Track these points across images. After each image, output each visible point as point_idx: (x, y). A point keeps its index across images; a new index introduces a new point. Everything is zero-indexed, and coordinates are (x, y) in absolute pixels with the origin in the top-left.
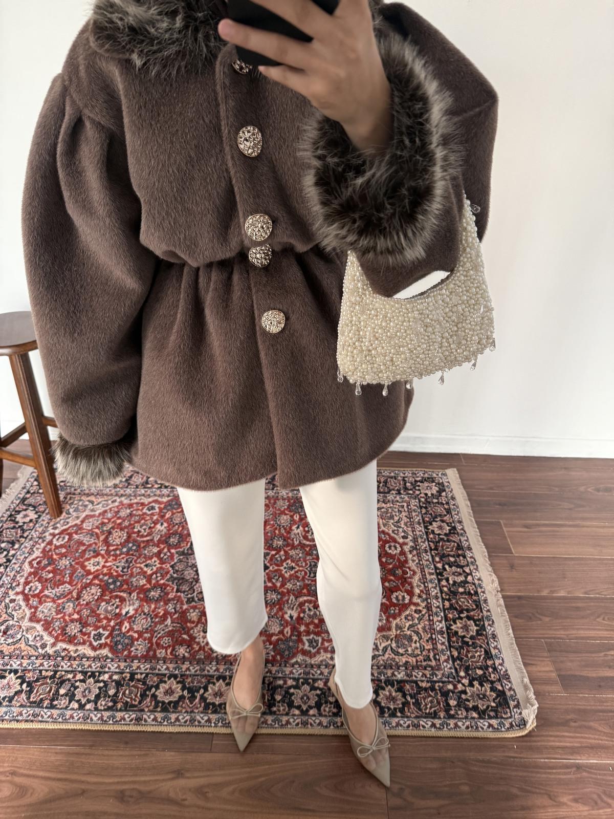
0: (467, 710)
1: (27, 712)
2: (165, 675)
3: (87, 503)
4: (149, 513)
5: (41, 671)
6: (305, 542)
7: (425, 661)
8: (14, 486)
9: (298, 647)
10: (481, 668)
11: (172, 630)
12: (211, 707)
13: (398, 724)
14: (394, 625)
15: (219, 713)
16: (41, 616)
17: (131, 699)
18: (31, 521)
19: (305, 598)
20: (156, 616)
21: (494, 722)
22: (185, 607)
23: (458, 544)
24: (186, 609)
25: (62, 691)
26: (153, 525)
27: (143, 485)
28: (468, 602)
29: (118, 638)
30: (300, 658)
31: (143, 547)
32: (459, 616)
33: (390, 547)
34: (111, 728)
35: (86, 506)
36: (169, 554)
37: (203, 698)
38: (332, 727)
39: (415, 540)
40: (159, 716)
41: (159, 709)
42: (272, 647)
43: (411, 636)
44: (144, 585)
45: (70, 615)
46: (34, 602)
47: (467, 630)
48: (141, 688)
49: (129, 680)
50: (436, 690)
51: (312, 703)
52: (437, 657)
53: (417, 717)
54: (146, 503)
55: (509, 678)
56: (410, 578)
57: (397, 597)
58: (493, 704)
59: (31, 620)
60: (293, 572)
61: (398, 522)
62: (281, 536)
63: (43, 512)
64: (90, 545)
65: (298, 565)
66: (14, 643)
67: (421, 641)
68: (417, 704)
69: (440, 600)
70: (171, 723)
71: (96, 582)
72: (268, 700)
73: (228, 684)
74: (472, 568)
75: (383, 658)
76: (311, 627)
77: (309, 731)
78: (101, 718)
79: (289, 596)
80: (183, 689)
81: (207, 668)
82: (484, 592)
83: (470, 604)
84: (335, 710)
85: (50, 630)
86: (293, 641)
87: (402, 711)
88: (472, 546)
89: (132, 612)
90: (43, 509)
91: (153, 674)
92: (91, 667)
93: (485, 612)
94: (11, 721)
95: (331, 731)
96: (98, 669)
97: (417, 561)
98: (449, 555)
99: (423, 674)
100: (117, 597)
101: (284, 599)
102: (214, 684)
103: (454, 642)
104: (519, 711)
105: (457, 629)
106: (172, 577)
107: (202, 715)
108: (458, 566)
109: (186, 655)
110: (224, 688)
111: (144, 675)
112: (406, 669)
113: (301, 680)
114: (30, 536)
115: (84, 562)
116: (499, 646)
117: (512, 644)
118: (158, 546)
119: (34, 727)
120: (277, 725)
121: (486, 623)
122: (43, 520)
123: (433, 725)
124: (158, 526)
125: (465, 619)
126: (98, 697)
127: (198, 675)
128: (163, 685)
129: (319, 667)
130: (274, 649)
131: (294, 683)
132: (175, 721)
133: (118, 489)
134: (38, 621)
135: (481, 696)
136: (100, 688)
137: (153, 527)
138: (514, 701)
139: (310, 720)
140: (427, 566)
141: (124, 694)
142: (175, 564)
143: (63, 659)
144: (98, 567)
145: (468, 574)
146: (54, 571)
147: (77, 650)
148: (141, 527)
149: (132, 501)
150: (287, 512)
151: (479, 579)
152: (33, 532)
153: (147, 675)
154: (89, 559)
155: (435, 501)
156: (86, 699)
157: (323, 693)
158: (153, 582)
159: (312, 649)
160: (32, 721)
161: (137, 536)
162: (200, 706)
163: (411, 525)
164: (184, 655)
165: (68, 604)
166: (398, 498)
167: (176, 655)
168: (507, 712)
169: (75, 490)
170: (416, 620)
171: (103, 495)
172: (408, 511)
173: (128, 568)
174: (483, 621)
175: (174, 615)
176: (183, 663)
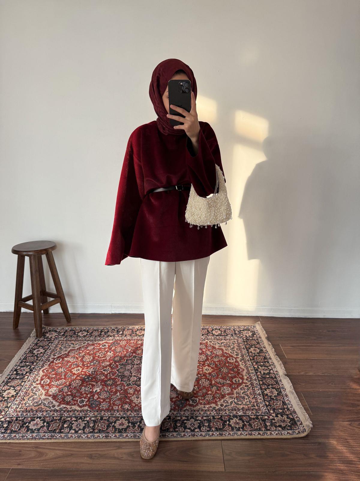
0: (276, 427)
1: (48, 435)
2: (119, 417)
4: (104, 347)
5: (53, 417)
7: (252, 407)
9: (187, 403)
11: (121, 398)
13: (241, 434)
14: (235, 391)
16: (51, 393)
17: (102, 428)
18: (41, 353)
20: (112, 392)
21: (290, 432)
22: (126, 388)
23: (264, 357)
24: (127, 388)
25: (65, 426)
26: (105, 353)
27: (98, 336)
29: (93, 402)
31: (102, 362)
33: (230, 359)
34: (93, 441)
35: (70, 346)
36: (115, 365)
38: (207, 436)
39: (242, 356)
40: (118, 435)
41: (117, 432)
42: (173, 403)
43: (244, 398)
44: (104, 379)
45: (66, 393)
46: (46, 387)
47: (272, 393)
48: (107, 423)
49: (100, 420)
50: (259, 419)
51: (196, 426)
52: (258, 405)
53: (251, 431)
55: (296, 412)
56: (242, 372)
57: (235, 381)
61: (233, 348)
63: (47, 349)
64: (74, 362)
66: (38, 406)
67: (250, 398)
68: (250, 425)
69: (257, 381)
70: (124, 437)
71: (79, 378)
72: (173, 426)
74: (272, 367)
75: (231, 406)
77: (195, 438)
78: (87, 437)
80: (129, 423)
82: (279, 377)
83: (273, 382)
84: (208, 429)
85: (56, 399)
87: (243, 428)
91: (112, 417)
92: (80, 415)
93: (281, 386)
94: (39, 439)
96: (83, 415)
97: (244, 365)
98: (260, 362)
99: (252, 412)
100: (90, 384)
103: (266, 398)
104: (302, 426)
107: (139, 434)
108: (265, 366)
109: (129, 408)
111: (108, 417)
112: (243, 410)
113: (189, 417)
115: (71, 369)
118: (109, 362)
119: (52, 441)
120: (179, 437)
121: (282, 390)
122: (48, 352)
123: (259, 434)
124: (109, 353)
125: (270, 389)
126: (84, 428)
127: (136, 417)
128: (118, 421)
129: (198, 411)
130: (175, 404)
131: (186, 418)
132: (126, 437)
133: (86, 338)
134: (50, 396)
136: (85, 424)
137: (106, 354)
138: (299, 422)
139: (195, 434)
140: (249, 367)
141: (98, 426)
142: (119, 369)
143: (64, 411)
144: (78, 372)
145: (271, 370)
146: (56, 374)
147: (71, 408)
148: (100, 354)
149: (94, 343)
151: (276, 371)
152: (43, 358)
153: (109, 417)
154: (74, 368)
155: (251, 339)
156: (78, 429)
157: (201, 422)
158: (108, 377)
159: (194, 404)
160: (51, 439)
161: (98, 358)
162: (138, 430)
163: (239, 349)
164: (127, 408)
165: (65, 388)
166: (232, 337)
167: (123, 408)
168: (296, 427)
169: (63, 339)
170: (246, 389)
171: (78, 341)
172: (238, 344)
173: (95, 372)
174: (280, 389)
175: (121, 391)
176: (128, 412)
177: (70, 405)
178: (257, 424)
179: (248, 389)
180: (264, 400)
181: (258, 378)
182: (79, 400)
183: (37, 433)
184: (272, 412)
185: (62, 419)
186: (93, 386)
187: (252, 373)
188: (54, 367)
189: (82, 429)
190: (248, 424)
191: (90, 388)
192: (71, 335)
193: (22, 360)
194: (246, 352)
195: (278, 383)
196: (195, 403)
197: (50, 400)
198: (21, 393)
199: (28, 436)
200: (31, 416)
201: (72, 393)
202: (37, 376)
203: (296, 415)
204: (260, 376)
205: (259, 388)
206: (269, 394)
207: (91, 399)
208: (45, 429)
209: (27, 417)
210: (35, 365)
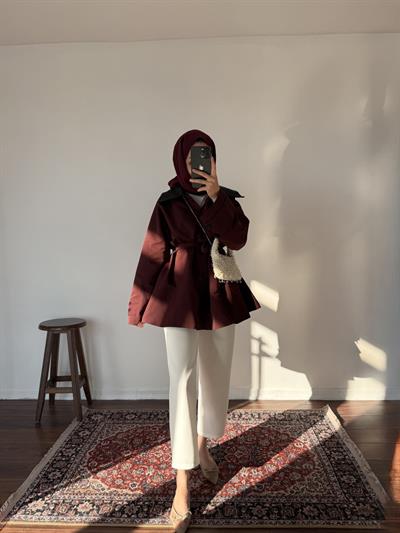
0: (358, 516)
4: (153, 431)
5: (103, 501)
7: (327, 494)
10: (362, 497)
13: (317, 523)
18: (87, 435)
21: (375, 522)
23: (337, 442)
27: (148, 419)
29: (145, 486)
30: (253, 493)
32: (344, 474)
33: (297, 444)
35: (117, 428)
38: (278, 524)
44: (157, 462)
45: (116, 476)
47: (350, 480)
50: (337, 507)
51: (264, 514)
52: (335, 493)
53: (328, 519)
54: (151, 426)
55: (380, 502)
57: (306, 466)
58: (373, 514)
60: (241, 456)
63: (94, 431)
64: (122, 445)
66: (86, 488)
68: (327, 514)
69: (331, 467)
72: (238, 513)
77: (264, 526)
82: (356, 463)
83: (349, 468)
84: (278, 517)
85: (106, 482)
87: (318, 517)
88: (345, 443)
89: (151, 474)
92: (132, 499)
93: (359, 472)
98: (332, 448)
99: (328, 500)
100: (141, 467)
103: (343, 486)
105: (344, 480)
108: (339, 452)
112: (317, 498)
113: (255, 503)
114: (88, 442)
116: (371, 487)
120: (245, 524)
121: (361, 477)
122: (94, 435)
123: (338, 523)
125: (347, 475)
129: (265, 497)
131: (251, 505)
134: (98, 478)
135: (365, 510)
136: (138, 508)
139: (264, 521)
140: (320, 452)
143: (115, 495)
145: (345, 455)
146: (103, 457)
147: (122, 492)
149: (143, 426)
151: (352, 457)
156: (131, 513)
169: (110, 422)
171: (126, 423)
177: (121, 489)
178: (335, 513)
179: (321, 476)
180: (341, 488)
181: (331, 463)
182: (130, 484)
183: (86, 516)
184: (351, 500)
185: (113, 503)
186: (145, 469)
187: (324, 459)
188: (101, 450)
189: (135, 514)
190: (324, 512)
191: (141, 471)
192: (118, 418)
193: (67, 441)
194: (315, 437)
195: (356, 470)
197: (99, 483)
199: (76, 519)
200: (80, 499)
201: (122, 476)
202: (84, 459)
203: (381, 505)
205: (334, 475)
206: (347, 482)
207: (144, 483)
208: (95, 513)
209: (74, 500)
210: (81, 447)
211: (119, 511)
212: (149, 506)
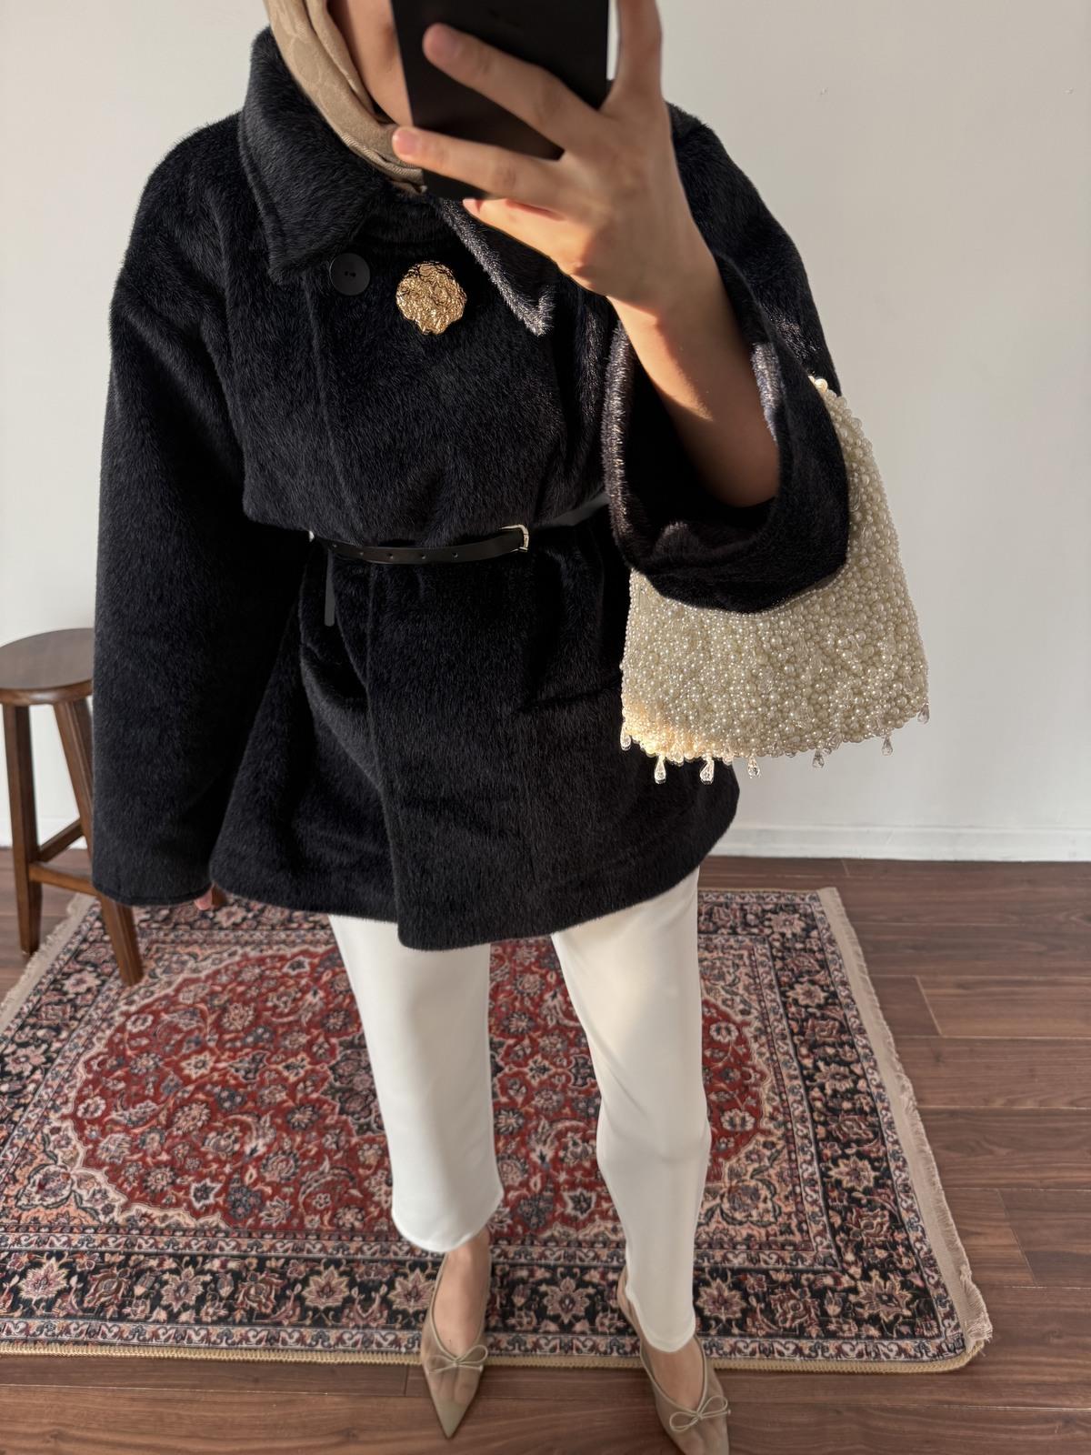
0: (860, 1322)
1: (78, 1327)
2: (318, 1261)
3: (186, 957)
4: (293, 973)
5: (102, 1254)
6: (566, 1022)
7: (782, 1233)
8: (60, 930)
9: (554, 1211)
10: (883, 1247)
11: (332, 1181)
12: (400, 1317)
13: (734, 1349)
14: (726, 1170)
15: (414, 1328)
16: (104, 1156)
17: (260, 1303)
18: (89, 990)
19: (568, 1124)
20: (304, 1156)
21: (908, 1344)
22: (354, 1140)
23: (841, 1023)
24: (357, 1144)
25: (139, 1290)
26: (299, 995)
27: (282, 925)
28: (860, 1128)
29: (238, 1196)
30: (557, 1230)
31: (283, 1035)
32: (843, 1152)
33: (718, 1031)
34: (224, 1356)
35: (184, 963)
36: (326, 1046)
37: (386, 1302)
38: (615, 1354)
39: (764, 1017)
40: (309, 1333)
41: (308, 1322)
42: (508, 1210)
43: (756, 1190)
44: (284, 1102)
45: (154, 1155)
46: (91, 1132)
47: (858, 1178)
48: (277, 1285)
49: (256, 1270)
50: (802, 1286)
51: (580, 1310)
52: (804, 1227)
53: (768, 1336)
54: (289, 956)
55: (934, 1264)
56: (756, 1085)
57: (732, 1122)
58: (907, 1313)
59: (86, 1164)
60: (545, 1077)
61: (733, 984)
62: (524, 1011)
63: (110, 975)
64: (190, 1032)
65: (554, 1064)
66: (57, 1205)
67: (777, 1197)
68: (769, 1312)
69: (809, 1124)
70: (330, 1346)
71: (201, 1096)
72: (501, 1305)
73: (432, 1277)
74: (866, 1067)
75: (707, 1229)
76: (578, 1175)
77: (574, 1360)
78: (209, 1334)
79: (539, 1119)
80: (351, 1285)
81: (394, 1248)
82: (887, 1109)
83: (863, 1129)
84: (619, 1325)
86: (546, 1201)
87: (741, 1324)
88: (866, 1026)
89: (261, 1150)
90: (108, 970)
91: (298, 1259)
92: (190, 1247)
93: (889, 1145)
94: (49, 1342)
95: (614, 1360)
96: (203, 1250)
97: (768, 1055)
98: (824, 1044)
99: (780, 1257)
100: (235, 1122)
101: (530, 1126)
102: (406, 1276)
103: (834, 1200)
104: (953, 1324)
105: (839, 1177)
106: (332, 1087)
107: (383, 1333)
108: (842, 1063)
109: (357, 1224)
110: (423, 1284)
111: (282, 1261)
112: (749, 1248)
113: (560, 1270)
114: (87, 1018)
115: (180, 1061)
116: (916, 1207)
117: (941, 1201)
118: (308, 1033)
119: (91, 1353)
120: (517, 1351)
121: (892, 1165)
122: (110, 989)
123: (798, 1350)
124: (309, 997)
125: (853, 1159)
126: (201, 1300)
127: (376, 1261)
128: (316, 1278)
129: (592, 1245)
130: (513, 1214)
131: (548, 1275)
132: (337, 1344)
133: (240, 933)
134: (99, 1166)
135: (885, 1298)
136: (205, 1285)
137: (301, 999)
138: (943, 1305)
139: (575, 1341)
140: (785, 1063)
141: (247, 1294)
142: (338, 1063)
143: (141, 1231)
144: (203, 1071)
145: (859, 1077)
146: (126, 1078)
147: (164, 1218)
148: (278, 999)
149: (265, 953)
150: (534, 969)
151: (879, 1086)
152: (92, 1011)
153: (288, 1260)
154: (187, 1057)
155: (799, 946)
156: (181, 1303)
157: (600, 1293)
158: (300, 1095)
159: (578, 1214)
160: (86, 1343)
161: (272, 1016)
162: (382, 1316)
163: (755, 989)
164: (352, 1224)
165: (152, 1135)
166: (732, 941)
167: (339, 1227)
168: (931, 1326)
169: (166, 935)
170: (766, 1160)
171: (213, 943)
172: (751, 965)
173: (255, 1072)
174: (887, 1161)
175: (335, 1154)
176: (351, 1240)
177: (164, 1207)
178: (795, 1308)
179: (773, 1159)
180: (828, 1207)
181: (812, 1109)
182: (194, 1186)
183: (43, 1317)
184: (850, 1257)
185: (131, 1263)
186: (245, 1128)
187: (792, 1090)
188: (124, 1050)
189: (193, 1307)
190: (763, 1305)
191: (233, 1138)
192: (191, 920)
193: (24, 1016)
194: (778, 1000)
195: (883, 1138)
196: (582, 1213)
197: (99, 1184)
198: (8, 1153)
199: (13, 1330)
200: (33, 1247)
201: (173, 1158)
202: (67, 1086)
203: (936, 1277)
204: (818, 1104)
205: (812, 1155)
206: (847, 1182)
207: (235, 1185)
208: (71, 1303)
209: (16, 1251)
210: (63, 1040)
211: (146, 1296)
212: (237, 1277)
